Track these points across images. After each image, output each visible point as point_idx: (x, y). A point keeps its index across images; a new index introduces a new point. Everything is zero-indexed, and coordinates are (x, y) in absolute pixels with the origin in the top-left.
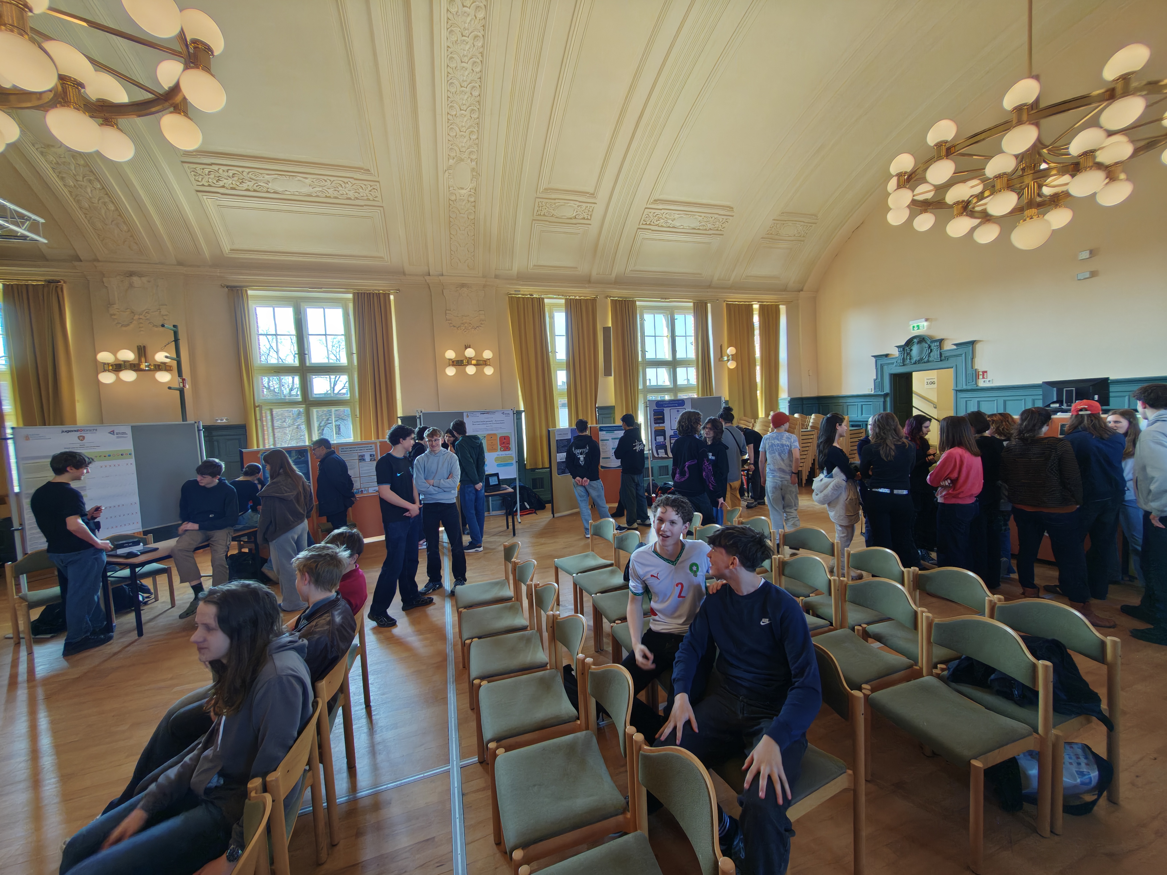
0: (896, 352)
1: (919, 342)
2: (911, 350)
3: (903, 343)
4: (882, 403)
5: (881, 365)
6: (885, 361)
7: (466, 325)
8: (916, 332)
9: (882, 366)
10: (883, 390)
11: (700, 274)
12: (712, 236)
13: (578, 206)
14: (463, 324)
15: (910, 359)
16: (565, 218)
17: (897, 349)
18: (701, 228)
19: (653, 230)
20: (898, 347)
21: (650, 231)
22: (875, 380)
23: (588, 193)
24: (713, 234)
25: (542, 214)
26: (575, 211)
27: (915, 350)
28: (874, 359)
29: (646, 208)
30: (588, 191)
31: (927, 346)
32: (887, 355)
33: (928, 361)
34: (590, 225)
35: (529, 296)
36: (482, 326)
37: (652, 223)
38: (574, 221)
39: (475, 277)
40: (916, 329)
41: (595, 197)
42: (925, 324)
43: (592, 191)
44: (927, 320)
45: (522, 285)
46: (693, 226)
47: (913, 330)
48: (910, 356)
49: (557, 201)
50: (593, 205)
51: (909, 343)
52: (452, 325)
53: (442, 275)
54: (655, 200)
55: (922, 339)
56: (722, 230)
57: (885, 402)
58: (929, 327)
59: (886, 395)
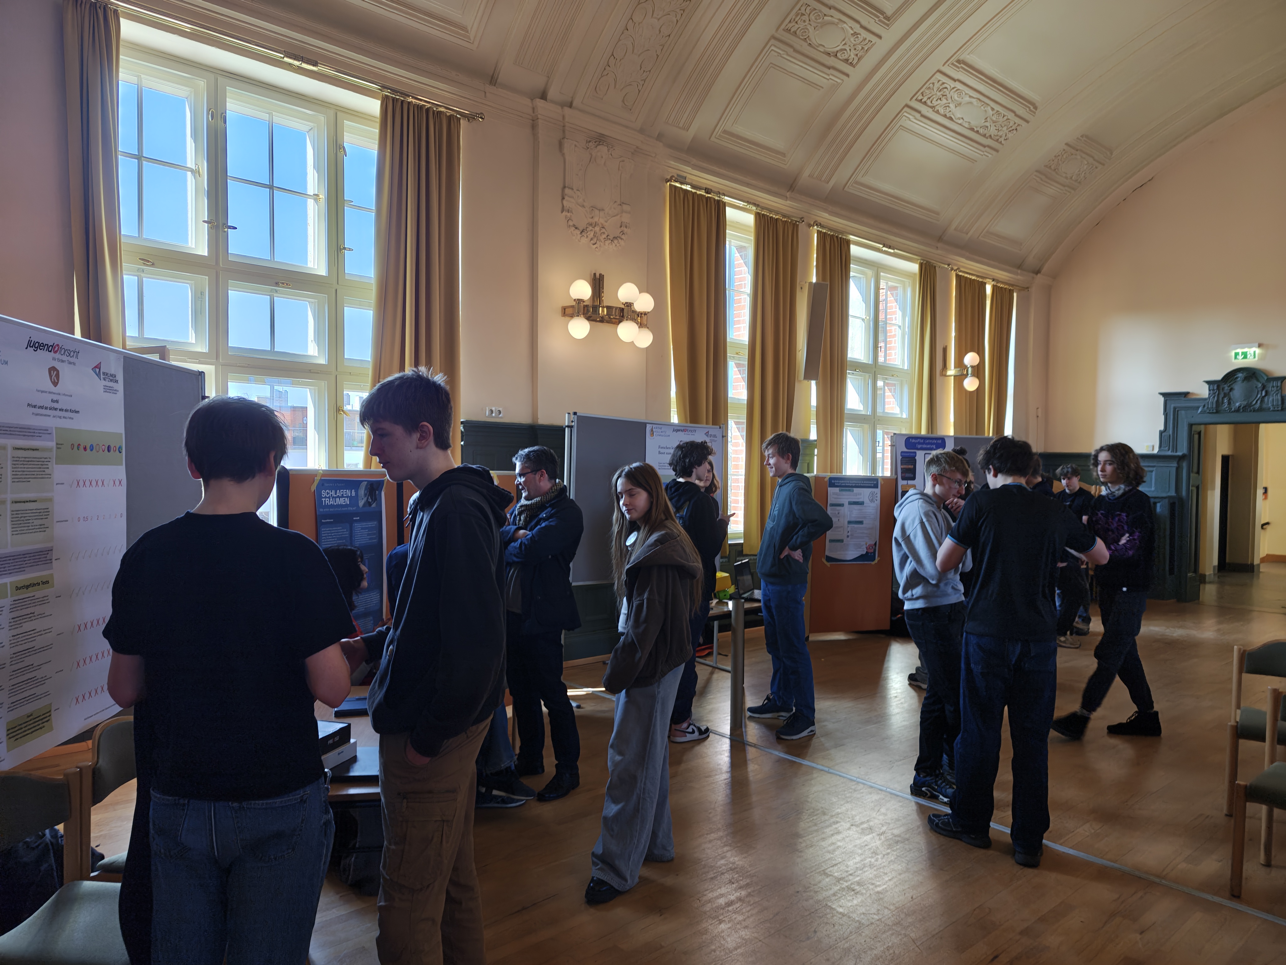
0: (1204, 392)
1: (1246, 379)
2: (1231, 390)
3: (1219, 377)
4: (1174, 469)
5: (1175, 408)
6: (1181, 403)
7: (597, 229)
8: (1240, 363)
9: (1176, 411)
10: (1175, 449)
11: (938, 214)
12: (987, 149)
13: (855, 34)
14: (591, 225)
15: (1229, 403)
16: (821, 49)
17: (1207, 386)
18: (981, 131)
19: (923, 116)
20: (1208, 382)
21: (918, 115)
22: (1161, 433)
23: (882, 13)
24: (989, 147)
25: (792, 30)
26: (843, 43)
27: (1238, 390)
28: (1162, 399)
29: (939, 71)
30: (885, 10)
31: (1260, 385)
32: (1186, 394)
33: (1261, 409)
34: (848, 75)
35: (702, 193)
36: (623, 237)
37: (929, 102)
38: (831, 61)
39: (627, 127)
40: (1240, 357)
41: (888, 25)
42: (1258, 351)
43: (889, 13)
44: (1260, 346)
45: (695, 167)
46: (974, 123)
47: (1236, 358)
48: (1230, 400)
49: (833, 12)
50: (874, 39)
51: (1231, 377)
52: (571, 223)
53: (570, 105)
54: (959, 61)
55: (1250, 374)
56: (1003, 142)
57: (1178, 470)
58: (1262, 358)
59: (1183, 457)
